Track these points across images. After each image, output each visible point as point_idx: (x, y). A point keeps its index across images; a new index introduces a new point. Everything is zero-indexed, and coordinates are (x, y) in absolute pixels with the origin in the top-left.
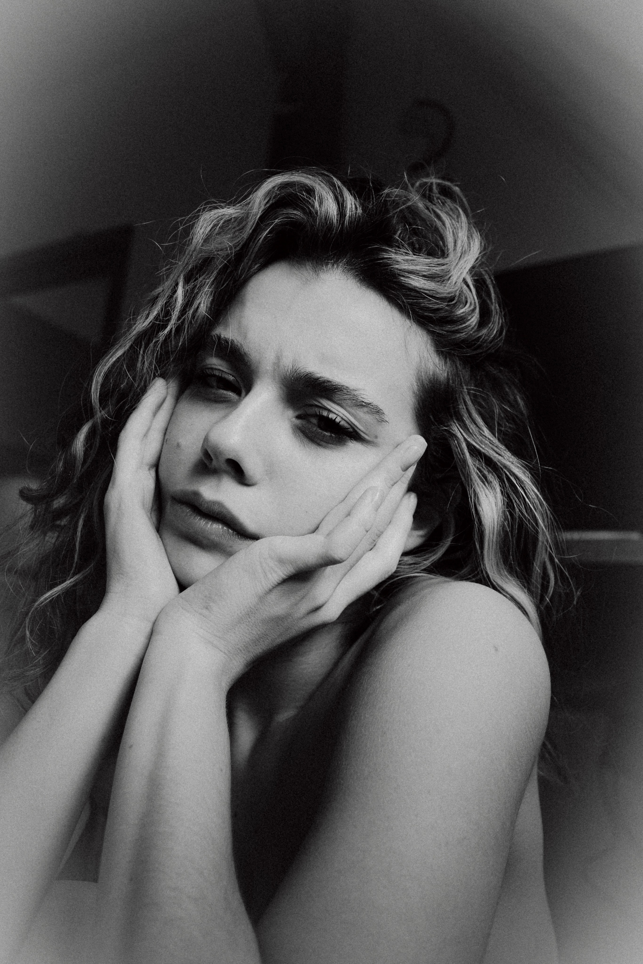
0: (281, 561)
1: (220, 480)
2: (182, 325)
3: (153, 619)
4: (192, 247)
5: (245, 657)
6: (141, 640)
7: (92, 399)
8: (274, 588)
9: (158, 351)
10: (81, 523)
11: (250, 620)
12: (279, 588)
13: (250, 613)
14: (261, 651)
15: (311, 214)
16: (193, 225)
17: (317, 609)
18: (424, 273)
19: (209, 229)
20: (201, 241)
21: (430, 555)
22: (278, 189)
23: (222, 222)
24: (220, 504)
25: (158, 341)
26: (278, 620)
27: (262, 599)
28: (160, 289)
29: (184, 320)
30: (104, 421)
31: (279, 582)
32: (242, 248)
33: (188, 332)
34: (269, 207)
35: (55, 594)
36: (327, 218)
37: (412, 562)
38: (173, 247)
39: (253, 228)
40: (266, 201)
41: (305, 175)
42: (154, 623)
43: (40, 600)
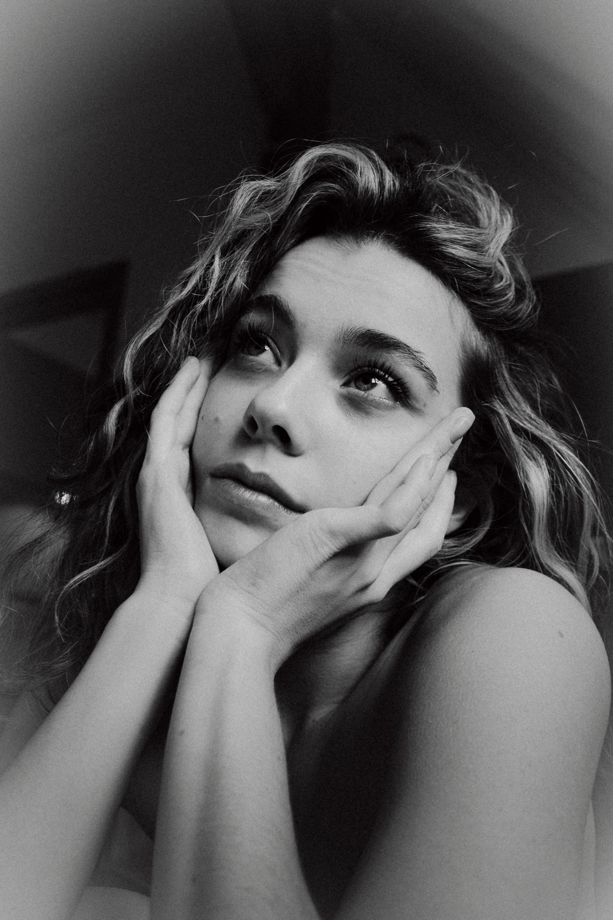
0: (333, 534)
1: (264, 450)
2: (219, 298)
3: (195, 600)
4: (230, 218)
5: (293, 638)
6: (183, 622)
7: (125, 376)
8: (325, 562)
9: (195, 322)
10: (112, 504)
11: (299, 597)
12: (330, 563)
13: (300, 589)
14: (309, 632)
15: (352, 186)
16: (233, 194)
17: (365, 588)
18: (466, 243)
19: (248, 199)
20: (240, 212)
21: (470, 538)
22: (318, 160)
23: (261, 193)
24: (265, 476)
25: (194, 313)
26: (327, 597)
27: (311, 574)
28: (192, 268)
29: (220, 293)
30: (137, 399)
31: (331, 556)
32: (280, 220)
33: (224, 305)
34: (308, 179)
35: (85, 577)
36: (367, 190)
37: (454, 545)
38: (210, 220)
39: (292, 199)
40: (305, 172)
41: (344, 147)
42: (196, 604)
43: (70, 583)
